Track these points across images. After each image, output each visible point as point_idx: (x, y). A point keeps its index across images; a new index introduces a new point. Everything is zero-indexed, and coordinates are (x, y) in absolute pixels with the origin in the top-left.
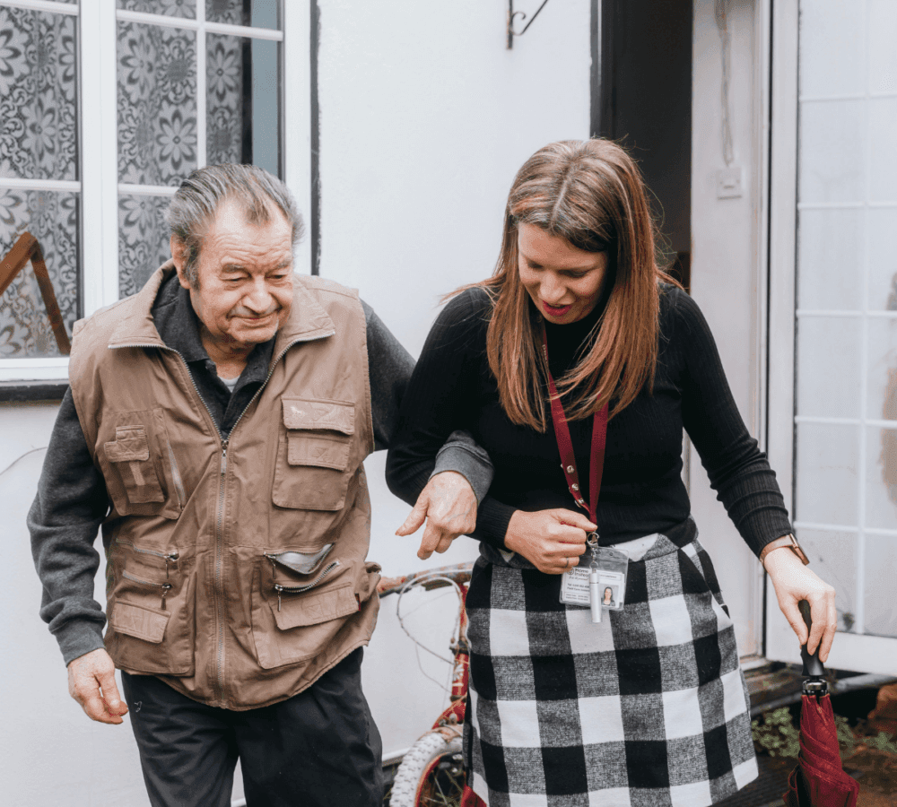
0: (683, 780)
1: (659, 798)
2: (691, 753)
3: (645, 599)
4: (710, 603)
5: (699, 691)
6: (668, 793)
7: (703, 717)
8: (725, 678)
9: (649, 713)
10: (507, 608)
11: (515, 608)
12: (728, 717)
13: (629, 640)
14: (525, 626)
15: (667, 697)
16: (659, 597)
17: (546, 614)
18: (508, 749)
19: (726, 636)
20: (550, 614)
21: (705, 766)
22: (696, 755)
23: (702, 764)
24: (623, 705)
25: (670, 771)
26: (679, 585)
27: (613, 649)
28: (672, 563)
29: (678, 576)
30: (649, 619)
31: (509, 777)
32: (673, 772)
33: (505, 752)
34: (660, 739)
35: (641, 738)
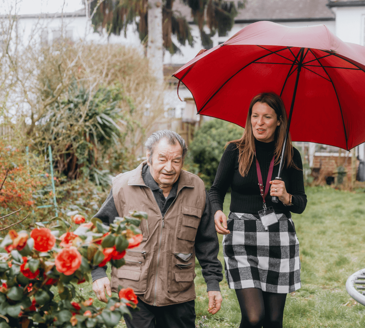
0: (282, 284)
1: (274, 288)
2: (286, 277)
3: (279, 232)
4: (294, 236)
5: (290, 260)
6: (277, 287)
7: (290, 268)
8: (296, 258)
9: (276, 264)
10: (239, 231)
11: (241, 231)
12: (295, 270)
13: (274, 243)
14: (244, 236)
15: (282, 260)
16: (282, 232)
17: (251, 233)
18: (240, 268)
19: (297, 246)
20: (252, 233)
21: (288, 282)
22: (287, 278)
23: (288, 281)
24: (269, 260)
25: (279, 281)
26: (287, 229)
27: (269, 245)
28: (286, 223)
29: (287, 227)
30: (279, 237)
31: (240, 276)
32: (280, 281)
33: (239, 269)
34: (278, 271)
35: (273, 270)
